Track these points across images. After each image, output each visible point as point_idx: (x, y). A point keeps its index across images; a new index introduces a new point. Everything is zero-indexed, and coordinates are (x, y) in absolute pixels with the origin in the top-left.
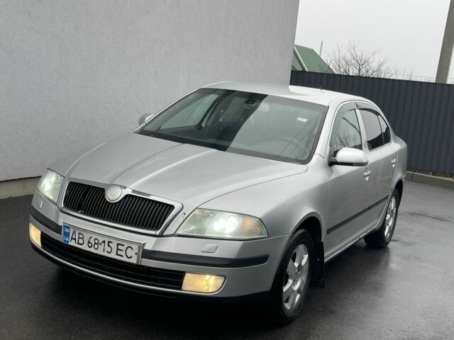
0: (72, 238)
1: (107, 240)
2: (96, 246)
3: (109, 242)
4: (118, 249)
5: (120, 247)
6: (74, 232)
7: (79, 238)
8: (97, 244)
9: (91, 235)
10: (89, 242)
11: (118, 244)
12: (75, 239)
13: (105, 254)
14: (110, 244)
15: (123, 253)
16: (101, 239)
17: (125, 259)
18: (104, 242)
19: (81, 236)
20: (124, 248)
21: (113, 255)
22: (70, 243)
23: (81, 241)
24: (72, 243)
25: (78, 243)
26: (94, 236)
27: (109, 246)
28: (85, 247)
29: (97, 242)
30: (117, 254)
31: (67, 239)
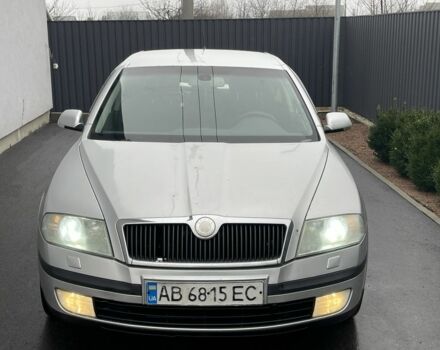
0: (161, 296)
1: (217, 286)
2: (202, 297)
3: (221, 288)
4: (234, 293)
5: (237, 290)
6: (164, 288)
7: (173, 293)
8: (204, 294)
9: (192, 286)
10: (190, 295)
11: (234, 288)
12: (167, 296)
13: (218, 303)
14: (223, 290)
15: (243, 296)
16: (209, 287)
17: (246, 302)
18: (214, 289)
19: (175, 290)
20: (243, 290)
21: (229, 302)
22: (159, 303)
23: (176, 296)
24: (164, 302)
25: (173, 300)
26: (199, 286)
27: (221, 292)
28: (185, 302)
29: (203, 291)
30: (234, 300)
31: (154, 298)
